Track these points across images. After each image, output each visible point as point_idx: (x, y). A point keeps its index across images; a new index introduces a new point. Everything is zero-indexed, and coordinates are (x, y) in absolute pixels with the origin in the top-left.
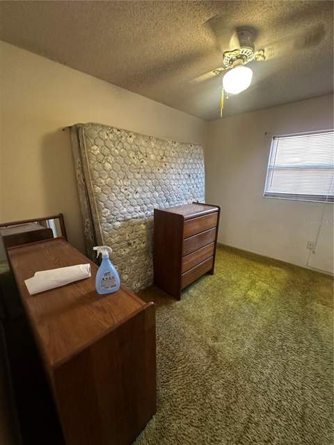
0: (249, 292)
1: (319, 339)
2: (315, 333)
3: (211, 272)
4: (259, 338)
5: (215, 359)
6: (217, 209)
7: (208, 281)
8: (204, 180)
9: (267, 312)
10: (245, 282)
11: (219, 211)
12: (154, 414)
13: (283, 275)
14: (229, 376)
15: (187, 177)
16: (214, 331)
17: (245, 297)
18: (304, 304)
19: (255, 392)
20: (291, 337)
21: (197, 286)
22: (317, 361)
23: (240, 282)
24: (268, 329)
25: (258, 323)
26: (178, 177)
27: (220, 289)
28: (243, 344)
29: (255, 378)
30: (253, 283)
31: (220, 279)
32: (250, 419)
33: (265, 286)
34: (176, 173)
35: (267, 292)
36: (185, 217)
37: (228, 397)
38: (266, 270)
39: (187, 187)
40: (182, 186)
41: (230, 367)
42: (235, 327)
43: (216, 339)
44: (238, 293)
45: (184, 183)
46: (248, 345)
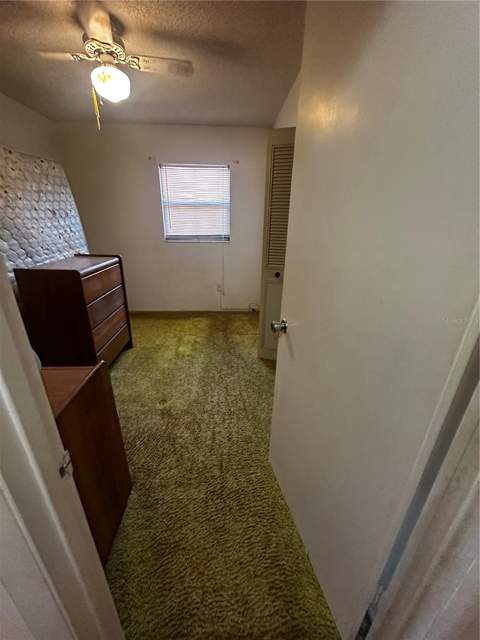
0: (181, 349)
1: (243, 359)
2: (239, 356)
3: (129, 345)
4: (202, 380)
5: (170, 415)
6: (117, 259)
7: (130, 355)
8: (78, 221)
9: (201, 359)
10: (172, 342)
11: (120, 262)
12: (131, 488)
13: (204, 323)
14: (188, 419)
15: (50, 214)
16: (160, 395)
17: (177, 355)
18: (226, 339)
19: (211, 416)
20: (225, 368)
21: (118, 365)
22: (245, 373)
23: (167, 343)
24: (206, 370)
25: (197, 369)
26: (35, 215)
27: (147, 359)
28: (190, 391)
29: (208, 407)
30: (180, 340)
31: (144, 348)
32: (214, 434)
33: (192, 338)
34: (29, 207)
35: (196, 342)
36: (82, 272)
37: (193, 432)
38: (188, 324)
39: (55, 232)
40: (47, 230)
41: (186, 412)
42: (179, 382)
43: (164, 401)
44: (169, 354)
45: (49, 225)
46: (194, 389)
